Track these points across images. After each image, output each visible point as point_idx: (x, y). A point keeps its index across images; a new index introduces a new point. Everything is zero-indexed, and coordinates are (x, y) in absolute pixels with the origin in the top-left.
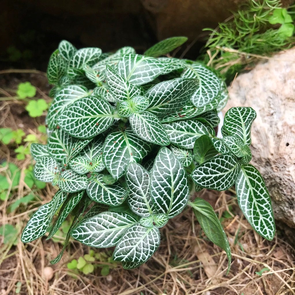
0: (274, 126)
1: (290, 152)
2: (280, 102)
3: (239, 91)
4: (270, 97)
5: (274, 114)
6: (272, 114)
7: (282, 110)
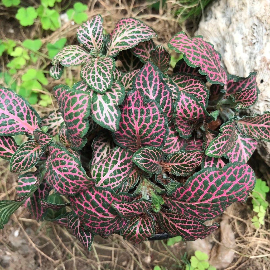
0: (252, 59)
1: (263, 90)
2: (264, 31)
3: (226, 11)
4: (255, 24)
5: (256, 44)
6: (254, 44)
7: (265, 41)
